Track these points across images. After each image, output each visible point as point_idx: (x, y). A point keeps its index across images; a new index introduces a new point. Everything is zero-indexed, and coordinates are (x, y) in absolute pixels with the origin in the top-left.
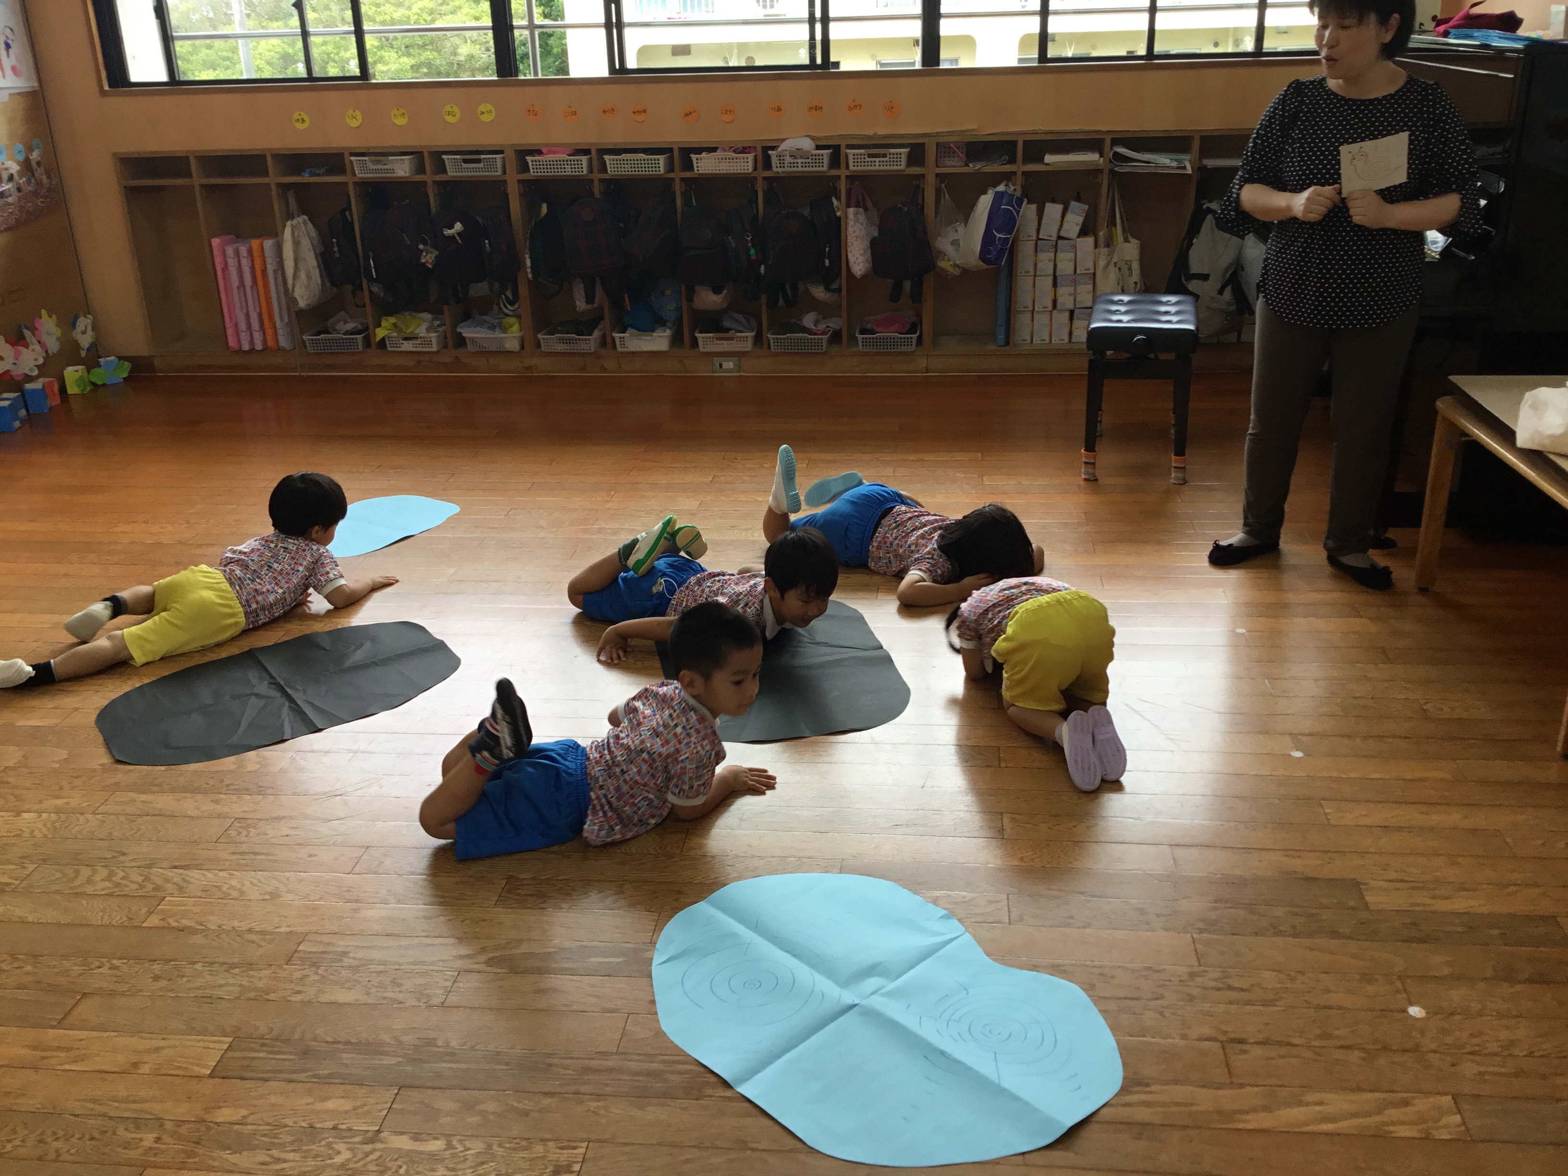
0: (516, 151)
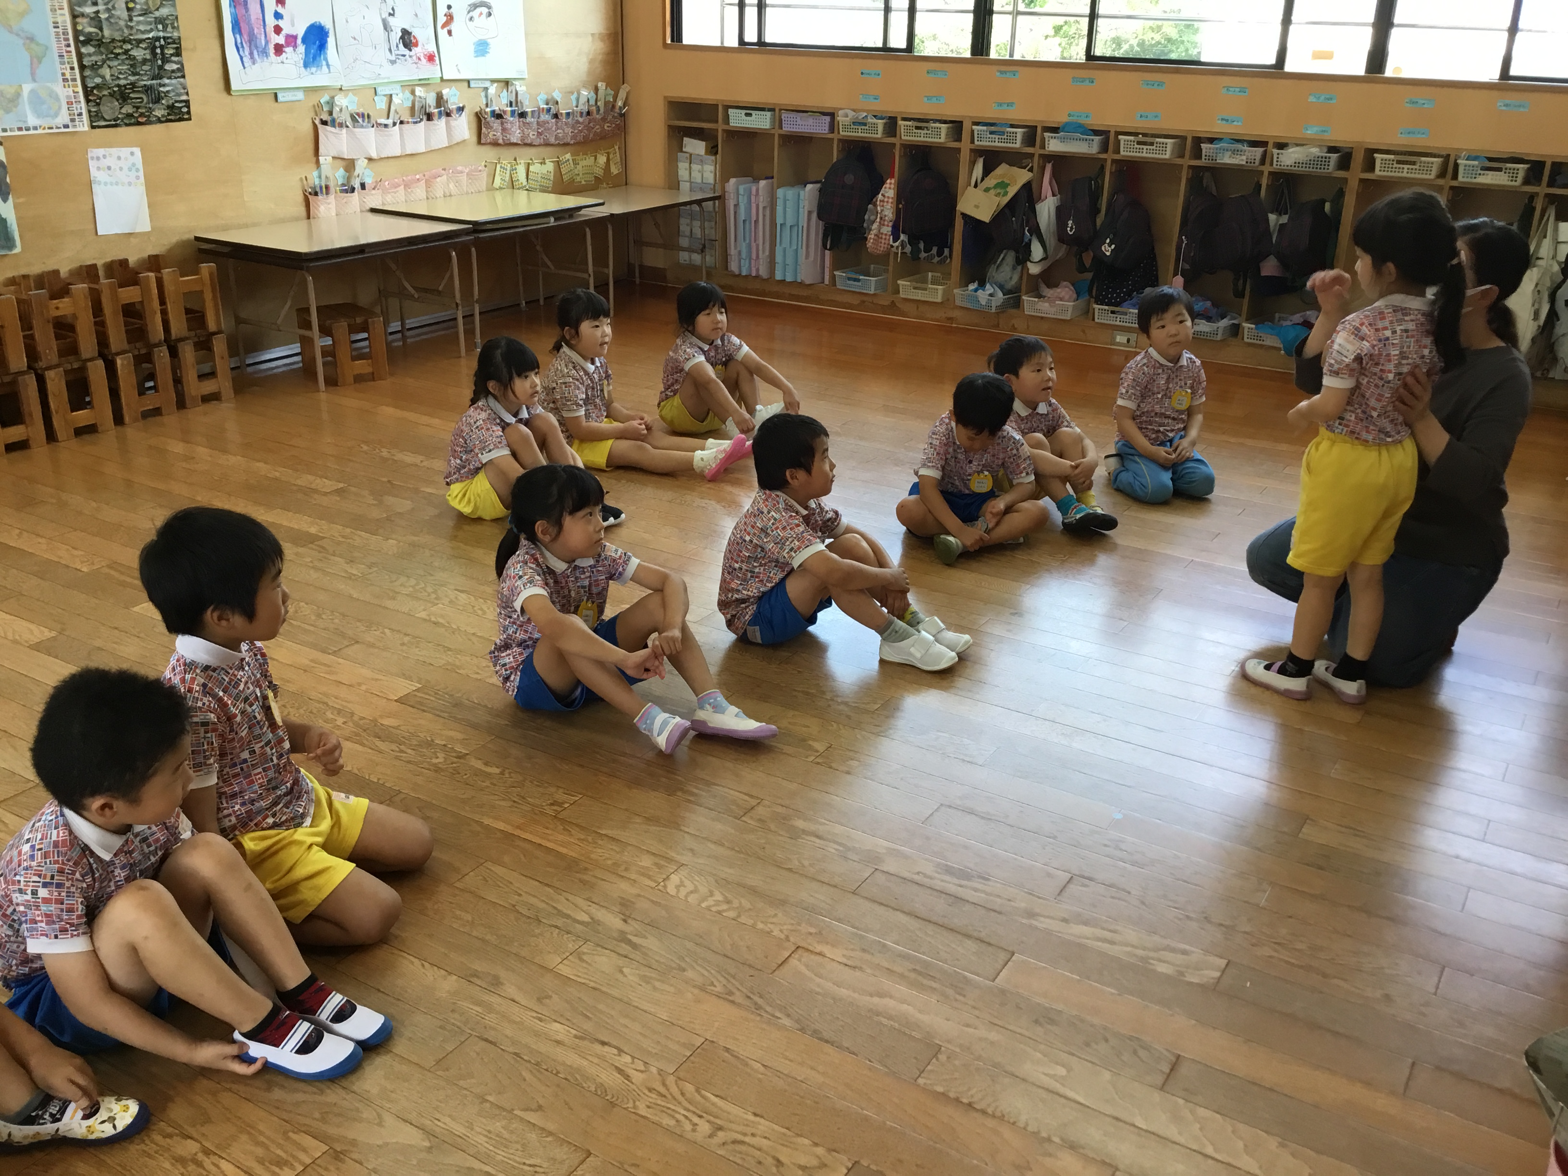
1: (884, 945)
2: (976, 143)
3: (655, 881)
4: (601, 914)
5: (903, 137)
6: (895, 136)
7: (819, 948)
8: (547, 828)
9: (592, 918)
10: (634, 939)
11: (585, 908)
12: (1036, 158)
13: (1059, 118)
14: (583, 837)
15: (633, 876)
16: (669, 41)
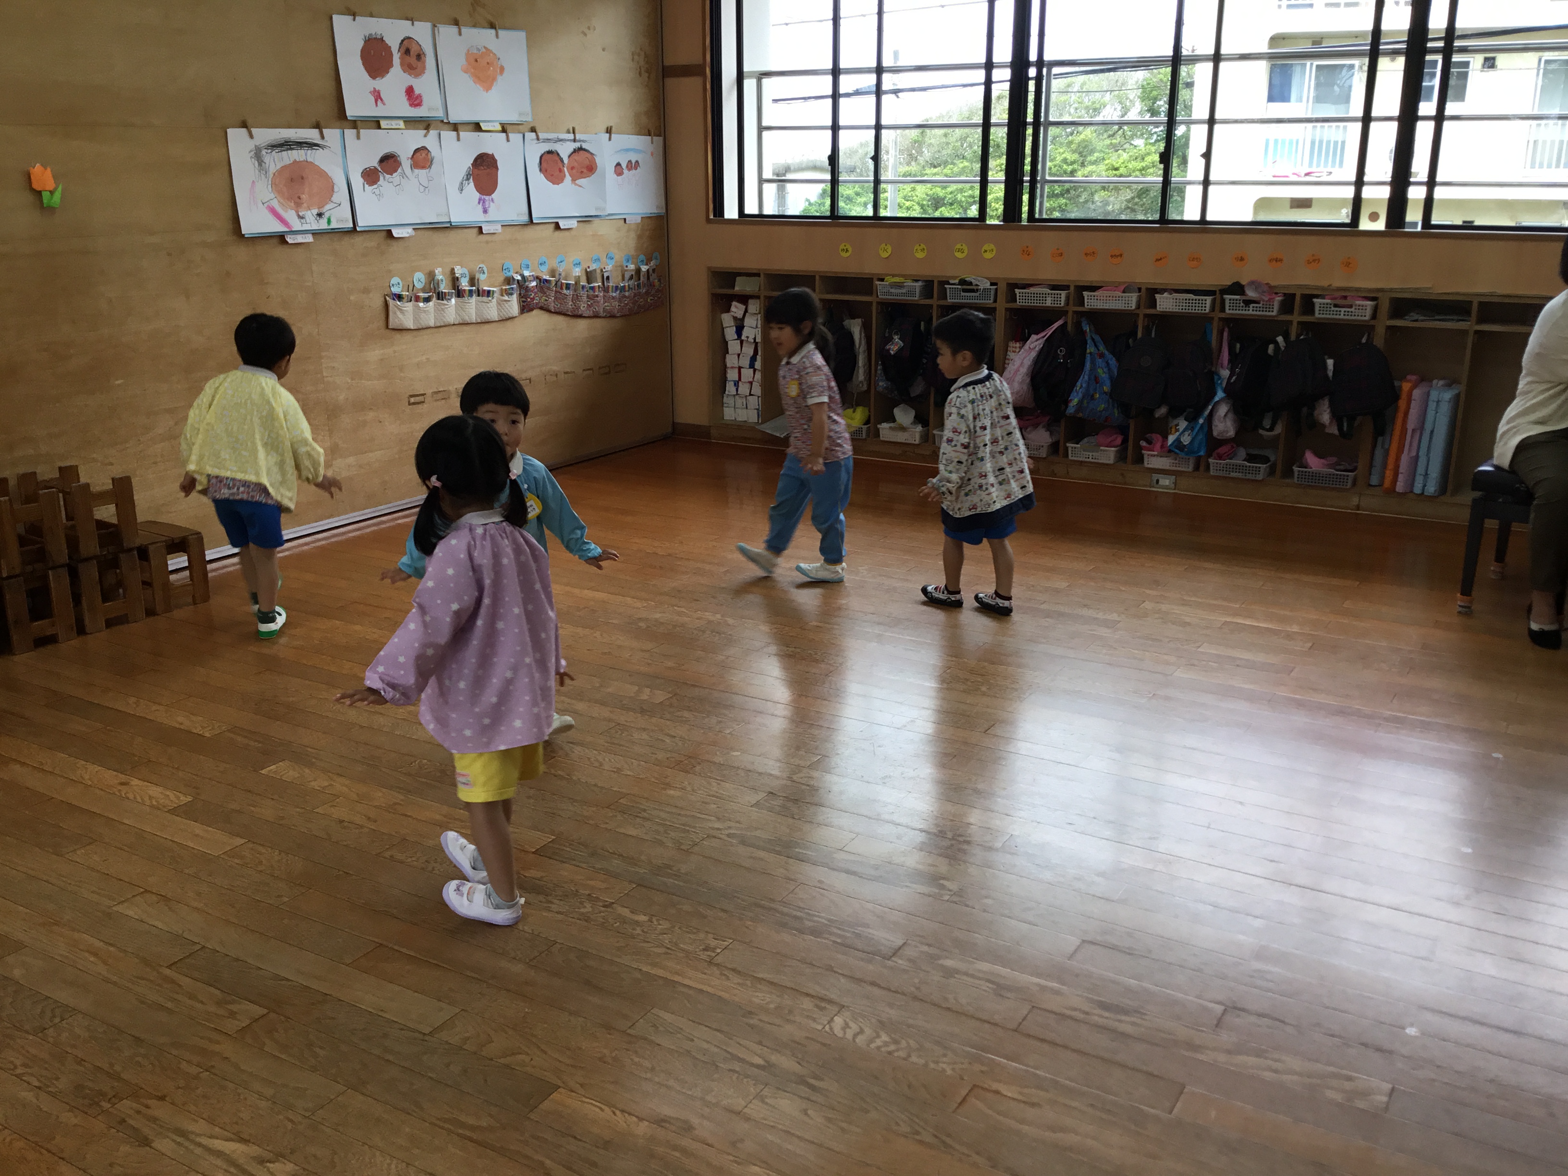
0: (1009, 285)
1: (1057, 1082)
3: (819, 1023)
4: (774, 1058)
6: (932, 298)
7: (995, 1086)
8: (705, 974)
9: (766, 1061)
10: (812, 1081)
11: (759, 1052)
14: (740, 981)
15: (798, 1019)
16: (712, 217)
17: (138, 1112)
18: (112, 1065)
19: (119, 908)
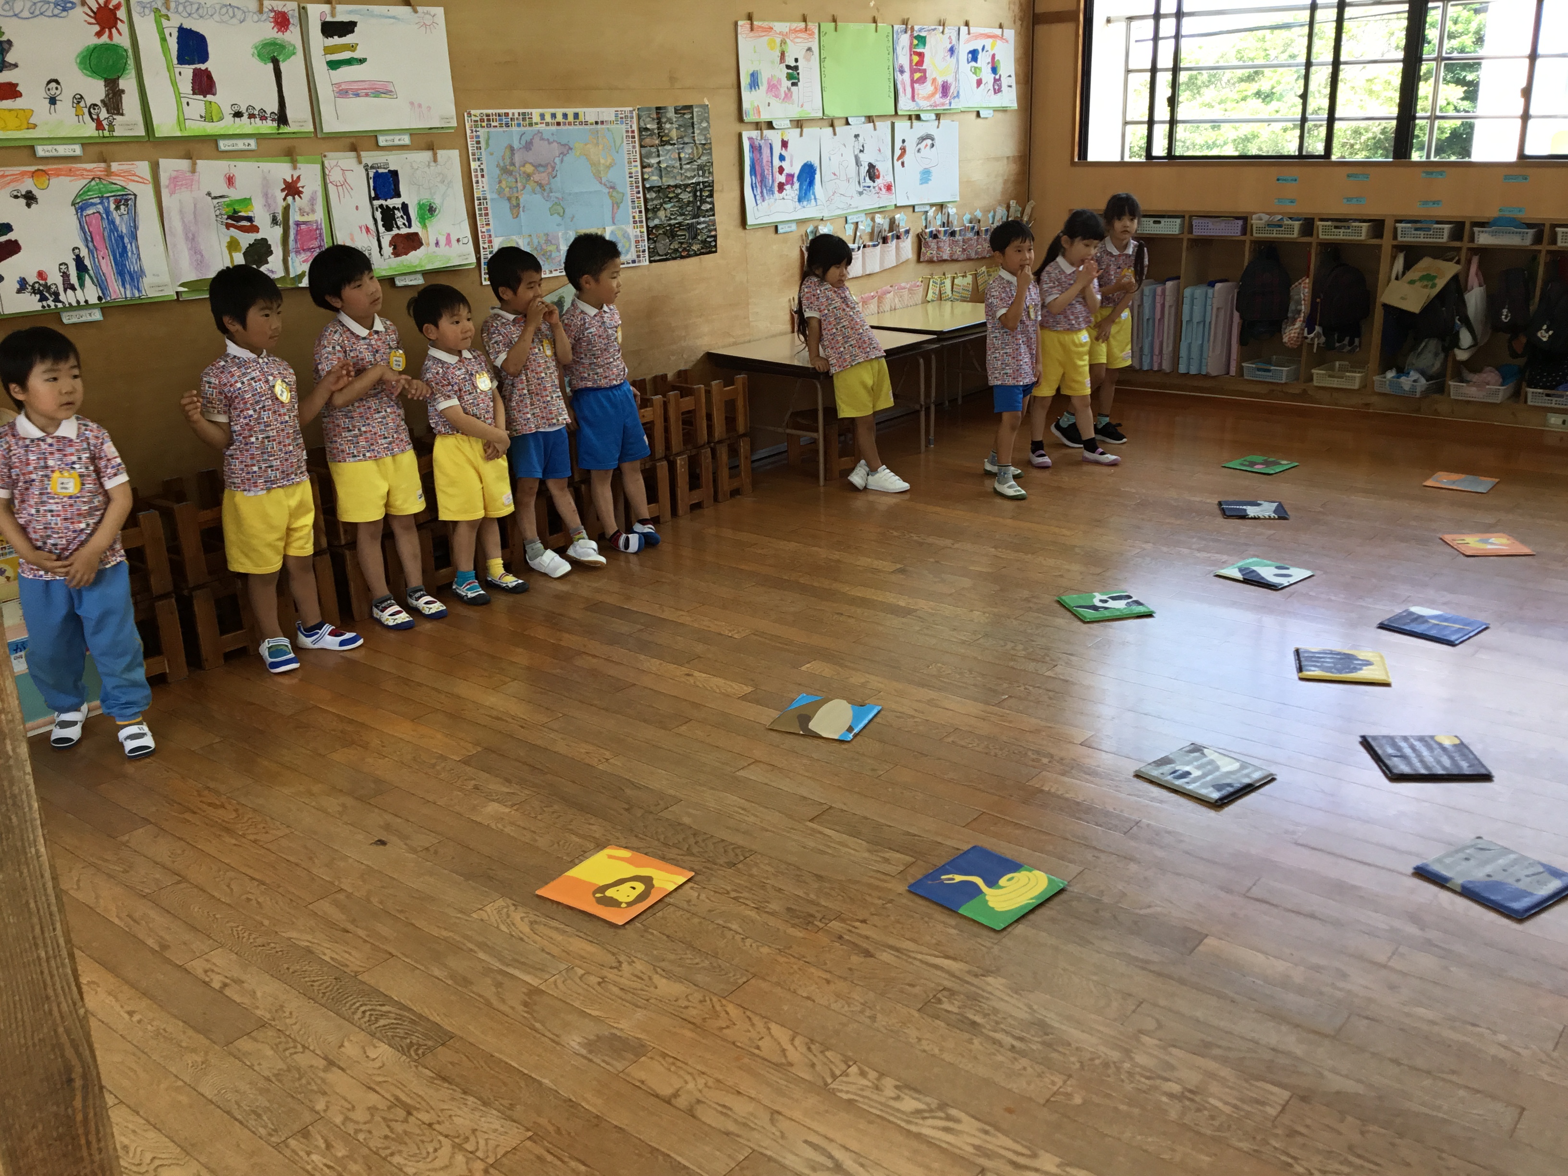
2: (1399, 239)
5: (1321, 237)
6: (1311, 235)
12: (1464, 251)
13: (1490, 212)
16: (1076, 160)
17: (850, 931)
18: (808, 894)
19: (741, 773)
